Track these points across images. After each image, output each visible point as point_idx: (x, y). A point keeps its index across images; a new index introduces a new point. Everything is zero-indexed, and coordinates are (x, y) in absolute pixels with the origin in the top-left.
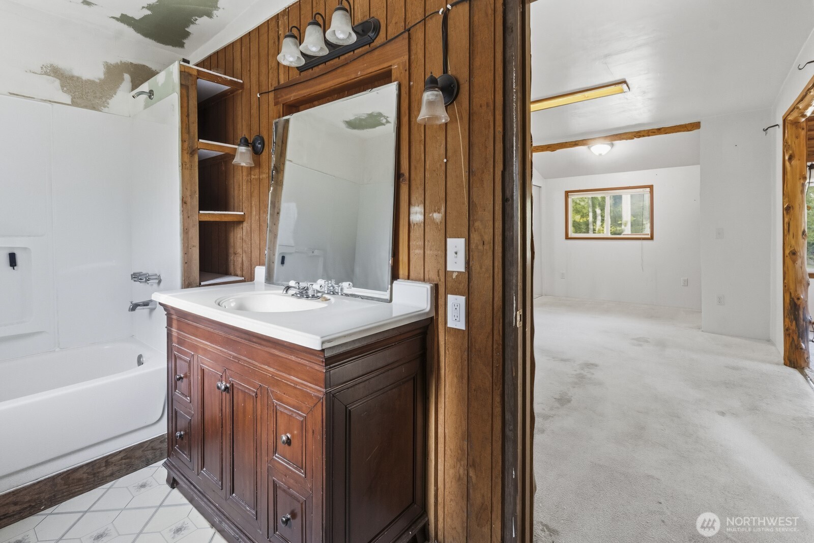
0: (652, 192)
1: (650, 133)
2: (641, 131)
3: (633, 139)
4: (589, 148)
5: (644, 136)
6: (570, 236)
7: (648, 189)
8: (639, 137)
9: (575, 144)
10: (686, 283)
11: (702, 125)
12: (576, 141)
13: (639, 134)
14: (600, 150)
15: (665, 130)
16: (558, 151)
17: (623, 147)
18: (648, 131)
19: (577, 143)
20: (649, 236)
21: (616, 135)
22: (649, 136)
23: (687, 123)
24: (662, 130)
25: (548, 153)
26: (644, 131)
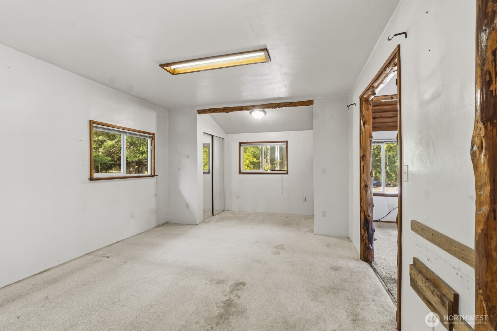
0: (287, 145)
1: (286, 105)
2: (281, 103)
3: (276, 108)
4: (251, 112)
5: (282, 107)
6: (241, 172)
7: (285, 143)
8: (279, 107)
9: (241, 109)
10: (305, 200)
11: (314, 102)
12: (242, 107)
13: (280, 105)
14: (257, 115)
15: (294, 104)
16: (231, 113)
17: (271, 113)
18: (285, 103)
19: (242, 108)
20: (286, 172)
21: (266, 105)
22: (285, 107)
23: (306, 100)
24: (293, 103)
25: (224, 114)
26: (283, 103)
